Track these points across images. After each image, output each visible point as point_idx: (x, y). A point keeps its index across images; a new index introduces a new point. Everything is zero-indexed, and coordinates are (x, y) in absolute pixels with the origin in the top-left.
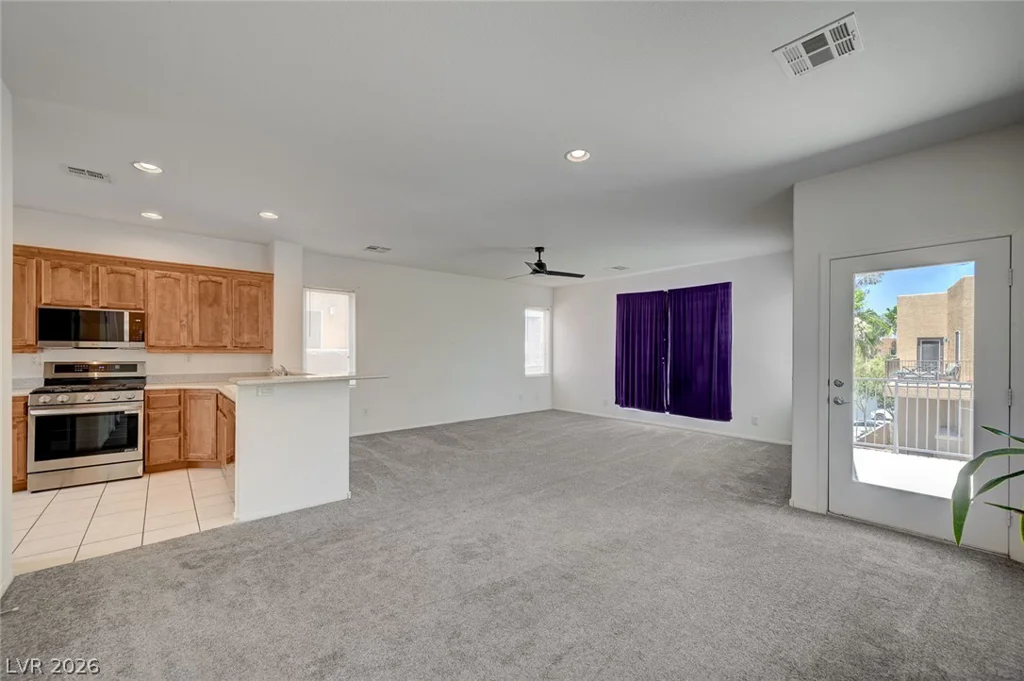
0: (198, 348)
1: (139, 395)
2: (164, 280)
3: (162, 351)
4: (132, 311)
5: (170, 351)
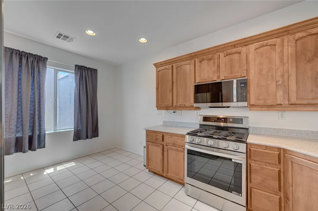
0: (294, 106)
1: (242, 147)
2: (262, 49)
3: (261, 109)
4: (238, 79)
5: (267, 109)
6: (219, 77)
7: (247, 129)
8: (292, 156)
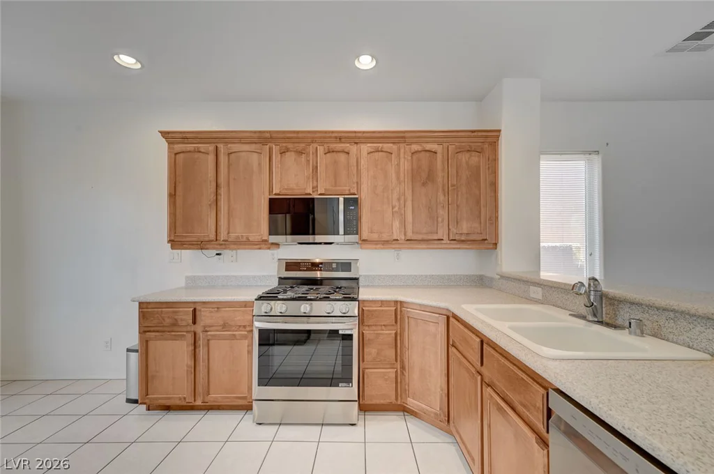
0: (411, 242)
1: (353, 308)
3: (374, 246)
4: (346, 196)
5: (382, 246)
6: (315, 188)
7: (356, 279)
8: (409, 310)
